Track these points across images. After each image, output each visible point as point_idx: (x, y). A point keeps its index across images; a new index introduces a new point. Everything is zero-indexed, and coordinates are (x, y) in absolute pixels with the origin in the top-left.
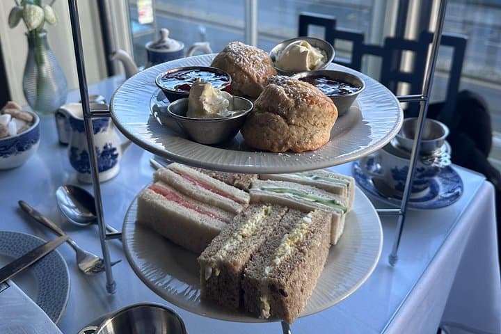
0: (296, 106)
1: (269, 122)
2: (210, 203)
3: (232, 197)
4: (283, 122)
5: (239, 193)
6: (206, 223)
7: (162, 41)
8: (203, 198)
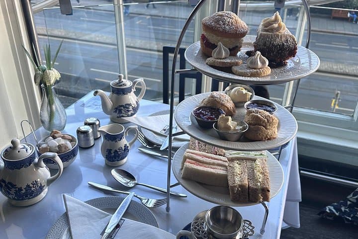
0: (268, 121)
1: (259, 129)
2: (213, 164)
3: (221, 160)
4: (264, 128)
5: (222, 158)
6: (219, 172)
7: (120, 82)
8: (210, 162)
